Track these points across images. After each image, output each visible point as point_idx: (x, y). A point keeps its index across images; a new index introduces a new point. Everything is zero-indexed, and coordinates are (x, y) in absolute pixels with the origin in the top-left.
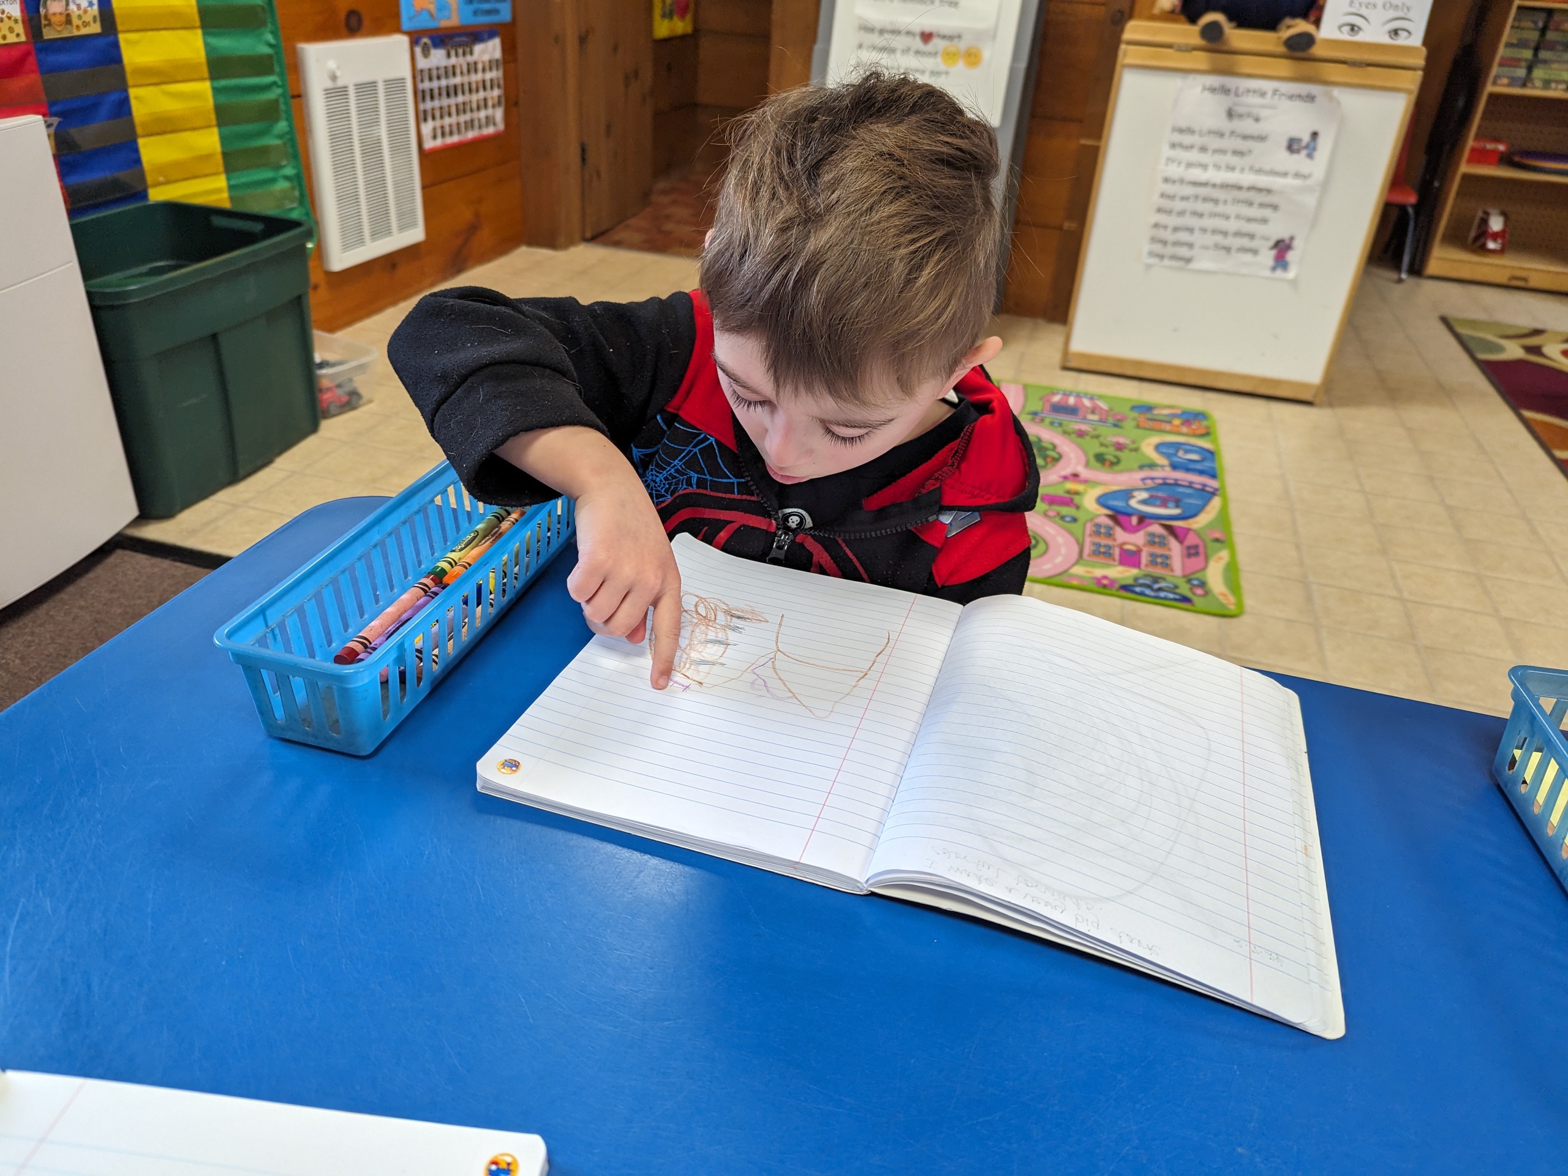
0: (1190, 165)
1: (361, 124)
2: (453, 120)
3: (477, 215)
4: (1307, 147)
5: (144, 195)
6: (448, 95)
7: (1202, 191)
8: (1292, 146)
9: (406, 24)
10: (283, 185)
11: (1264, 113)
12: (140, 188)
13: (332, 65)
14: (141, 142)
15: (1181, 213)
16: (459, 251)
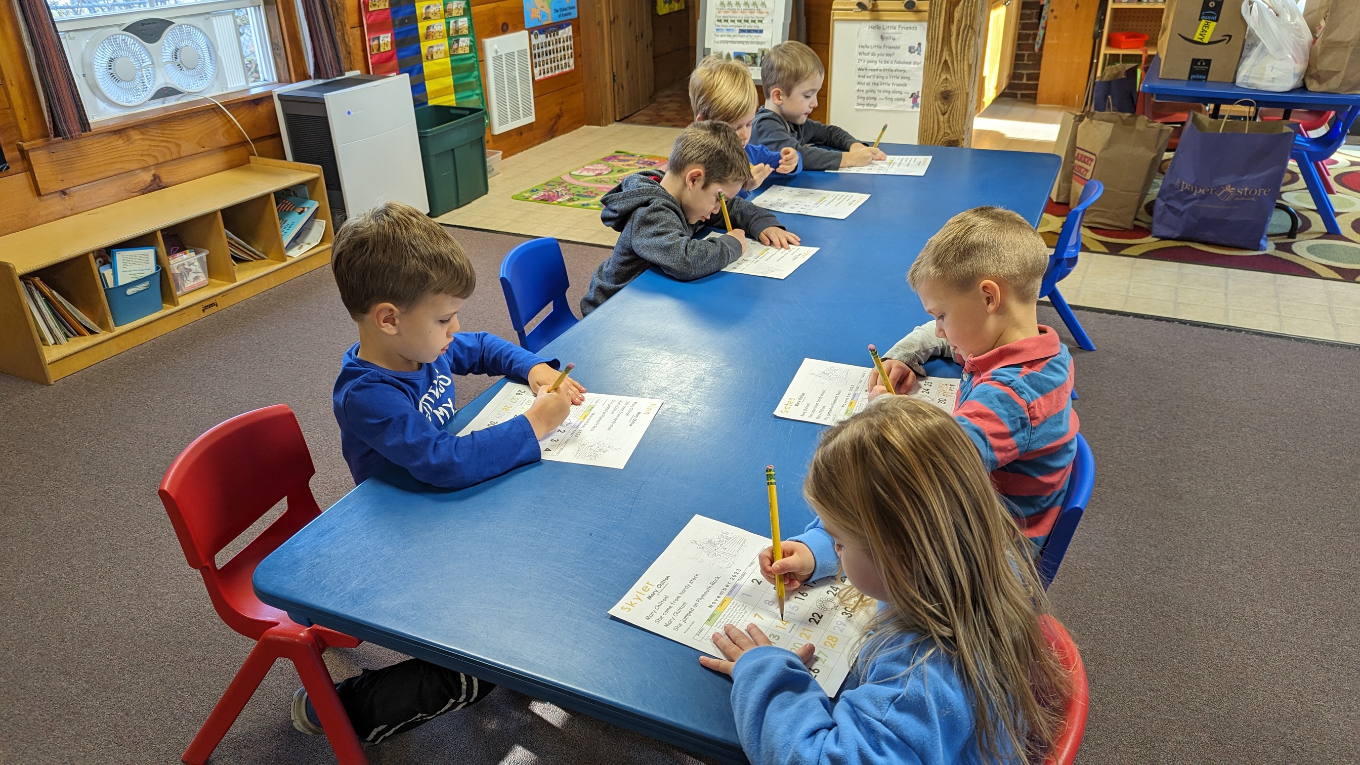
0: (868, 62)
1: (507, 70)
2: (549, 66)
3: (561, 110)
4: (917, 50)
5: (426, 103)
6: (547, 55)
7: (876, 73)
8: (911, 50)
9: (526, 27)
10: (477, 96)
11: (896, 36)
12: (425, 101)
13: (496, 47)
14: (426, 82)
15: (868, 84)
16: (552, 127)
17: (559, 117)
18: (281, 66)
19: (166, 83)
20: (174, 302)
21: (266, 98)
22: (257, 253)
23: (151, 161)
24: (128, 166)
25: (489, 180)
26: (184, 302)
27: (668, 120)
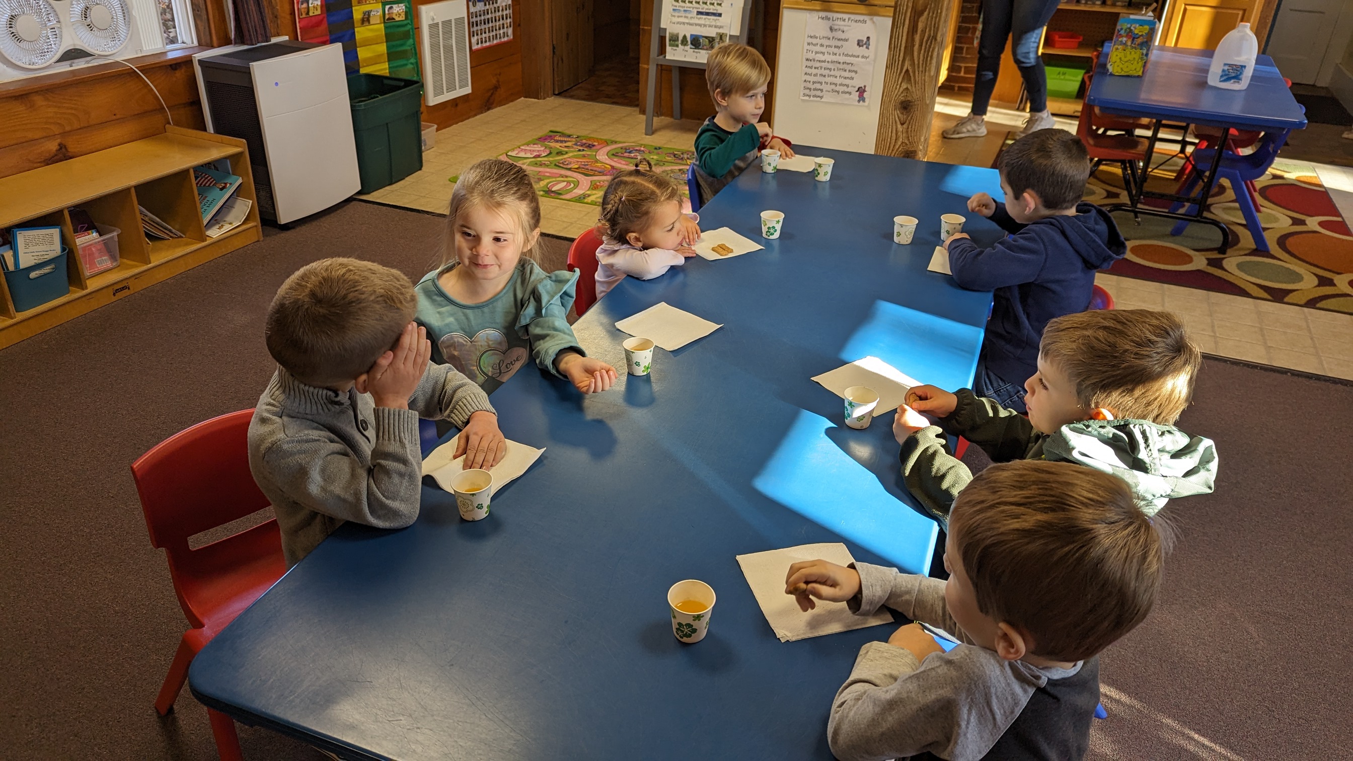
0: (816, 53)
1: (444, 39)
2: (487, 35)
3: (498, 81)
4: (865, 44)
5: (358, 71)
6: (485, 24)
8: (860, 43)
10: (410, 66)
11: (845, 29)
12: (356, 69)
13: (432, 14)
14: (358, 49)
15: (815, 75)
16: (489, 99)
17: (496, 88)
18: (201, 28)
19: (74, 45)
20: (83, 287)
21: (185, 63)
22: (174, 231)
23: (56, 130)
24: (30, 135)
25: (423, 154)
26: (93, 285)
27: (608, 96)
